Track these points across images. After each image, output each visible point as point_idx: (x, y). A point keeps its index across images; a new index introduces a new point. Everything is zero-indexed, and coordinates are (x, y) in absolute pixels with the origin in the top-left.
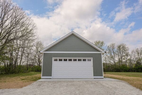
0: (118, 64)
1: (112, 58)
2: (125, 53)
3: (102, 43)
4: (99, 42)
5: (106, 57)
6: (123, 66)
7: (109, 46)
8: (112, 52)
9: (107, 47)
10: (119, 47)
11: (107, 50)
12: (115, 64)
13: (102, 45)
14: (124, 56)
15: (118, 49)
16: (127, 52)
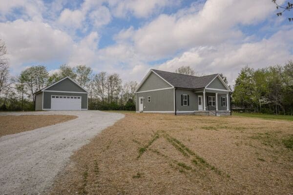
0: (107, 101)
1: (100, 91)
2: (116, 86)
3: (89, 70)
4: (84, 67)
5: (93, 90)
6: (113, 103)
7: (98, 75)
8: (101, 83)
9: (94, 76)
10: (111, 78)
11: (94, 81)
12: (103, 101)
13: (88, 73)
14: (115, 90)
15: (109, 80)
16: (120, 85)
